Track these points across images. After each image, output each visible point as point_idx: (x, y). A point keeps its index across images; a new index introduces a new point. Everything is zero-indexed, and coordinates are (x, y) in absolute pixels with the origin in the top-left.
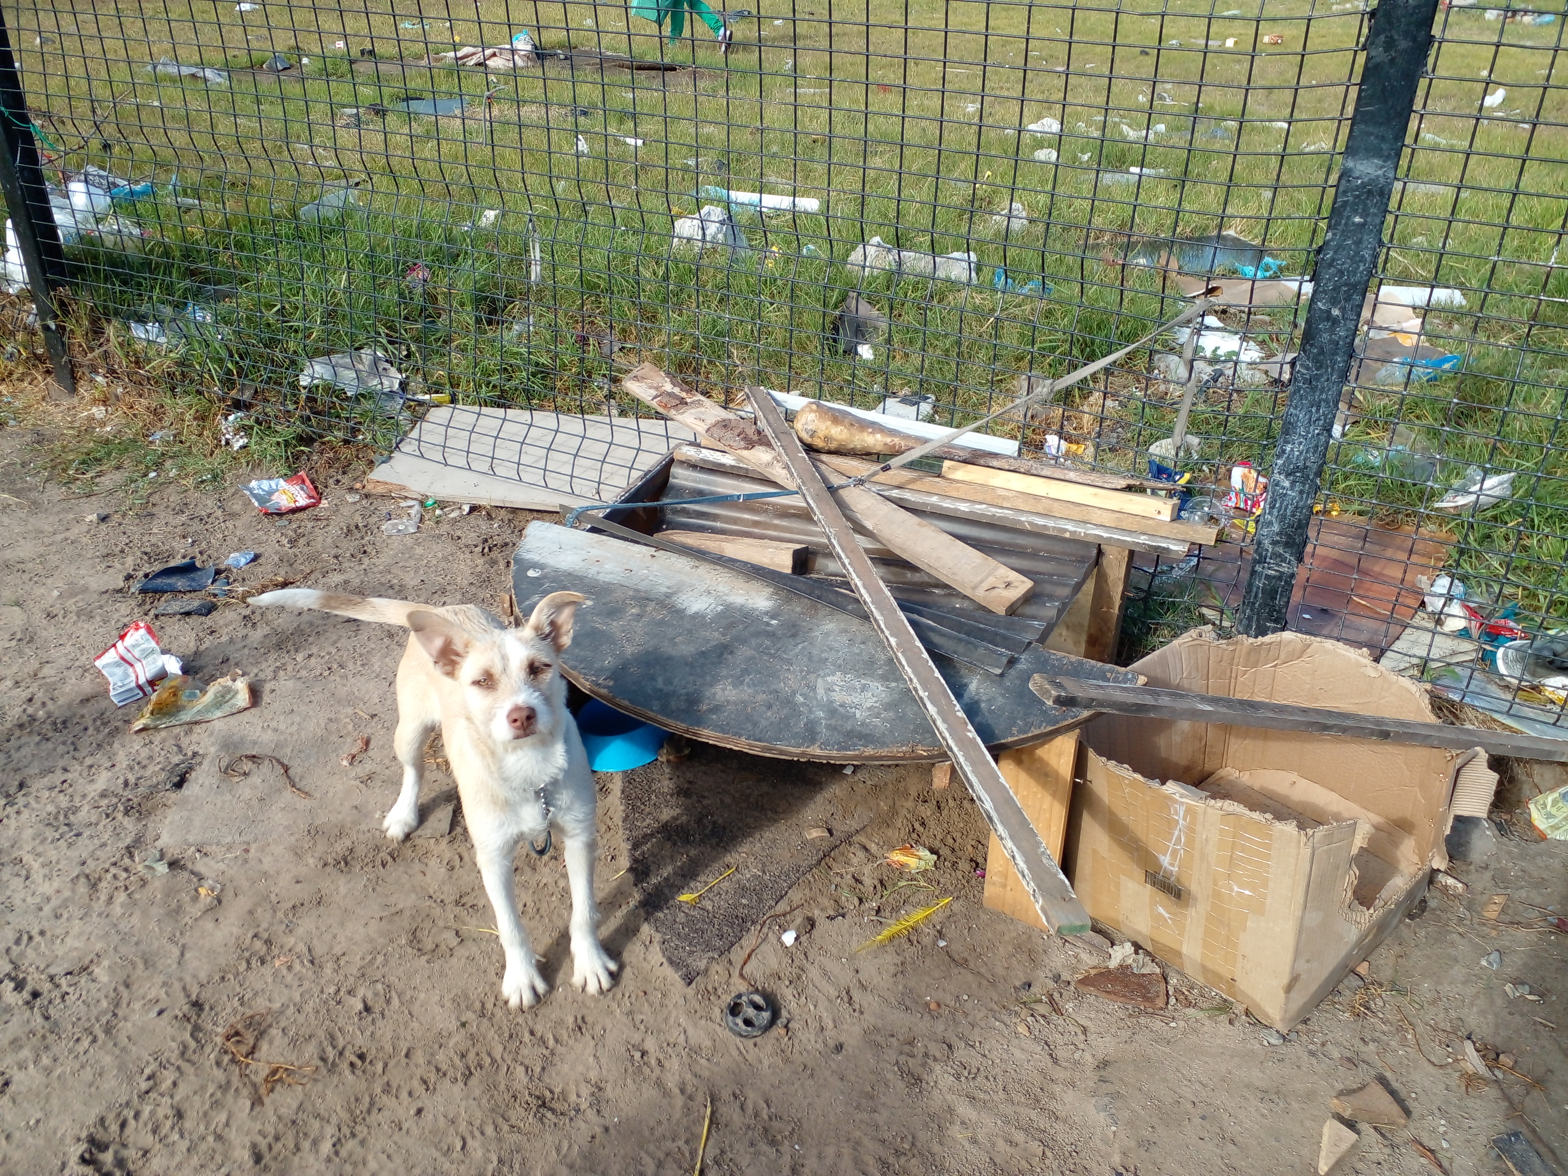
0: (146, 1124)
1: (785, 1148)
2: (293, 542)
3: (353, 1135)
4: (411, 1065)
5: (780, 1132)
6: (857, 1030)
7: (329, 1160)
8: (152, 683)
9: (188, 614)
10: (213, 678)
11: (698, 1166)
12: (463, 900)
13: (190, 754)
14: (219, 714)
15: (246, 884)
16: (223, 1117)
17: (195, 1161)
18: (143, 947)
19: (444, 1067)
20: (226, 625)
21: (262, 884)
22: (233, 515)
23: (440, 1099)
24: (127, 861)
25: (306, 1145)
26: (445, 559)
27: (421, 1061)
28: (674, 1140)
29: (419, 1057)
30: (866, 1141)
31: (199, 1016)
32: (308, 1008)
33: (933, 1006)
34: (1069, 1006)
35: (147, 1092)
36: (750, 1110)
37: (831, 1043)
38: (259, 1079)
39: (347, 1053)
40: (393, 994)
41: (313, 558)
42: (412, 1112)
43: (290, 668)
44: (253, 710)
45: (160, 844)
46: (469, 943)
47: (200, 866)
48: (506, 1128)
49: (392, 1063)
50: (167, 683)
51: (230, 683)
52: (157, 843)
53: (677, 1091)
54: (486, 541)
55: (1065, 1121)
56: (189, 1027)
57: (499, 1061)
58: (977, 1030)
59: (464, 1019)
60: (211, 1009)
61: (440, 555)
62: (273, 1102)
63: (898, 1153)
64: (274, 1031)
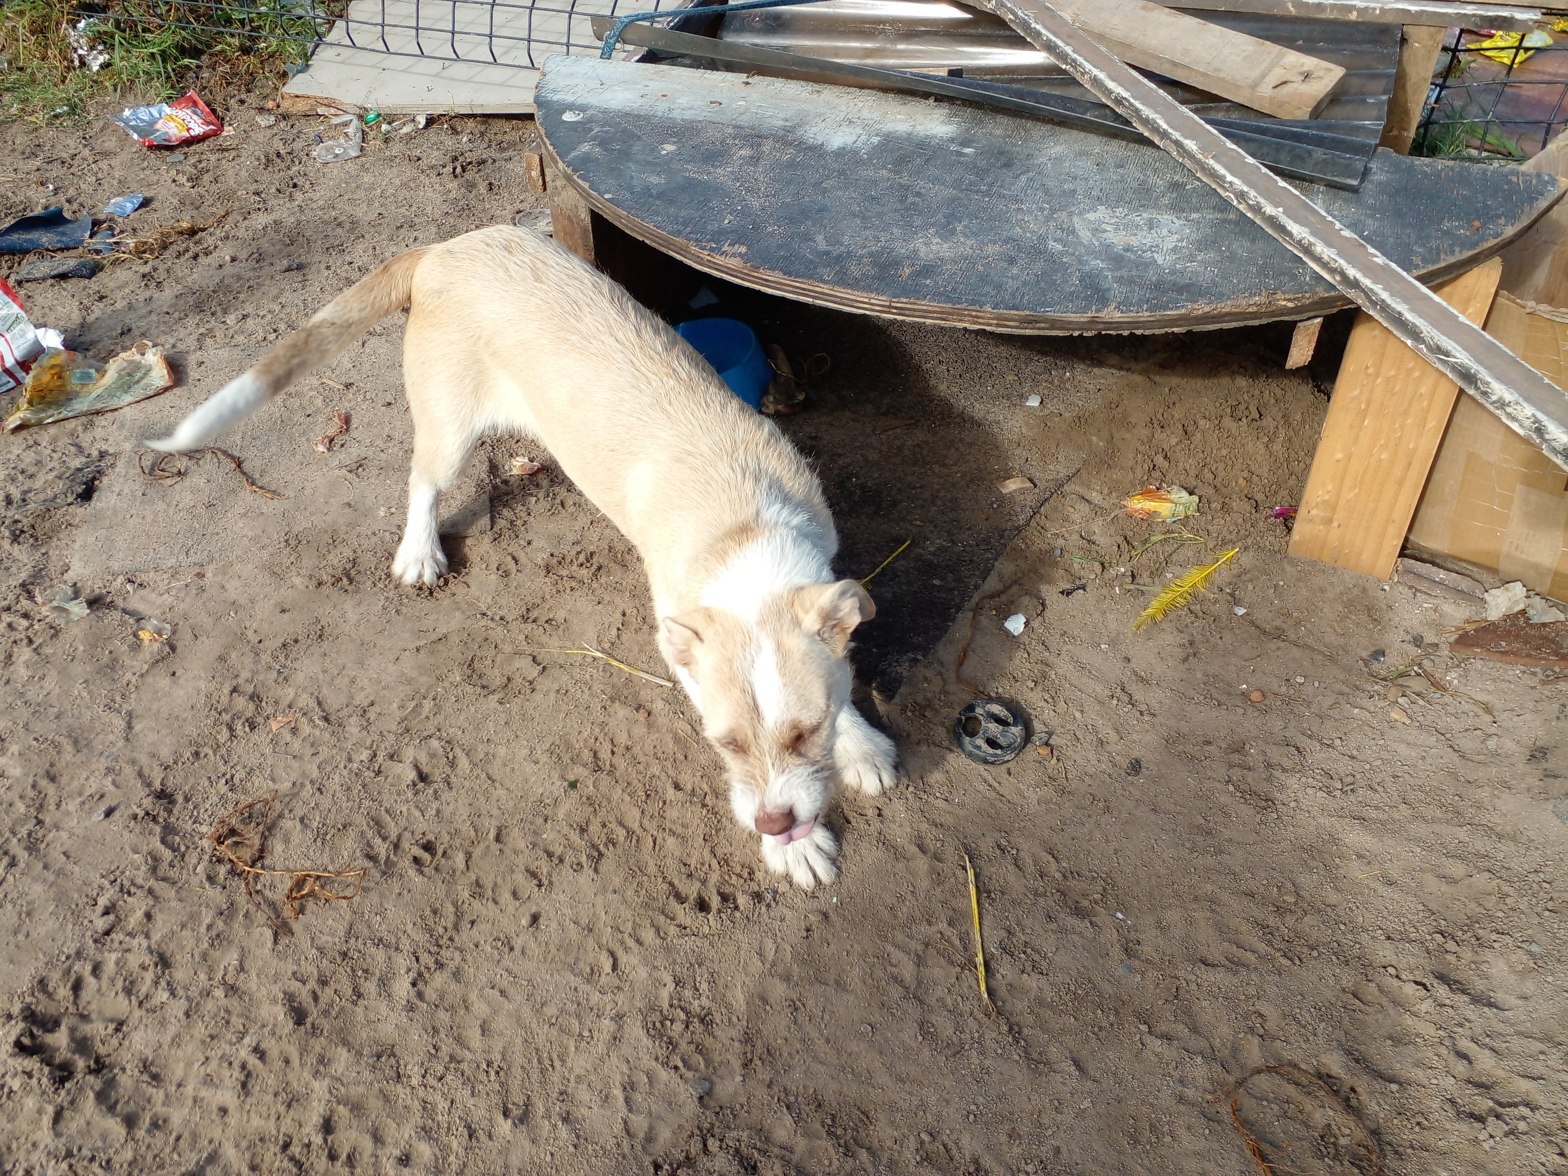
0: (112, 981)
1: (1102, 916)
2: (195, 180)
3: (440, 965)
4: (508, 851)
5: (1085, 895)
6: (1151, 738)
7: (411, 1008)
8: (25, 365)
9: (63, 277)
10: (112, 354)
11: (980, 959)
12: (534, 614)
13: (95, 453)
14: (128, 398)
15: (207, 621)
16: (232, 958)
17: (200, 1030)
18: (68, 720)
19: (558, 850)
20: (120, 288)
21: (232, 619)
22: (106, 154)
23: (562, 897)
24: (25, 603)
25: (370, 987)
26: (404, 185)
27: (521, 844)
28: (930, 923)
29: (517, 839)
30: (1225, 897)
31: (170, 812)
32: (334, 783)
33: (1256, 696)
34: (1452, 677)
35: (107, 933)
36: (1030, 868)
37: (1124, 763)
38: (279, 895)
39: (405, 845)
40: (458, 751)
41: (228, 196)
42: (525, 922)
43: (219, 334)
44: (177, 391)
45: (70, 576)
46: (555, 672)
47: (135, 603)
48: (673, 930)
49: (477, 852)
50: (45, 361)
51: (138, 357)
52: (66, 576)
53: (914, 849)
54: (455, 159)
55: (1514, 839)
56: (158, 829)
57: (639, 831)
58: (1329, 724)
59: (572, 778)
60: (187, 799)
61: (397, 182)
62: (307, 927)
63: (1280, 910)
64: (287, 824)
